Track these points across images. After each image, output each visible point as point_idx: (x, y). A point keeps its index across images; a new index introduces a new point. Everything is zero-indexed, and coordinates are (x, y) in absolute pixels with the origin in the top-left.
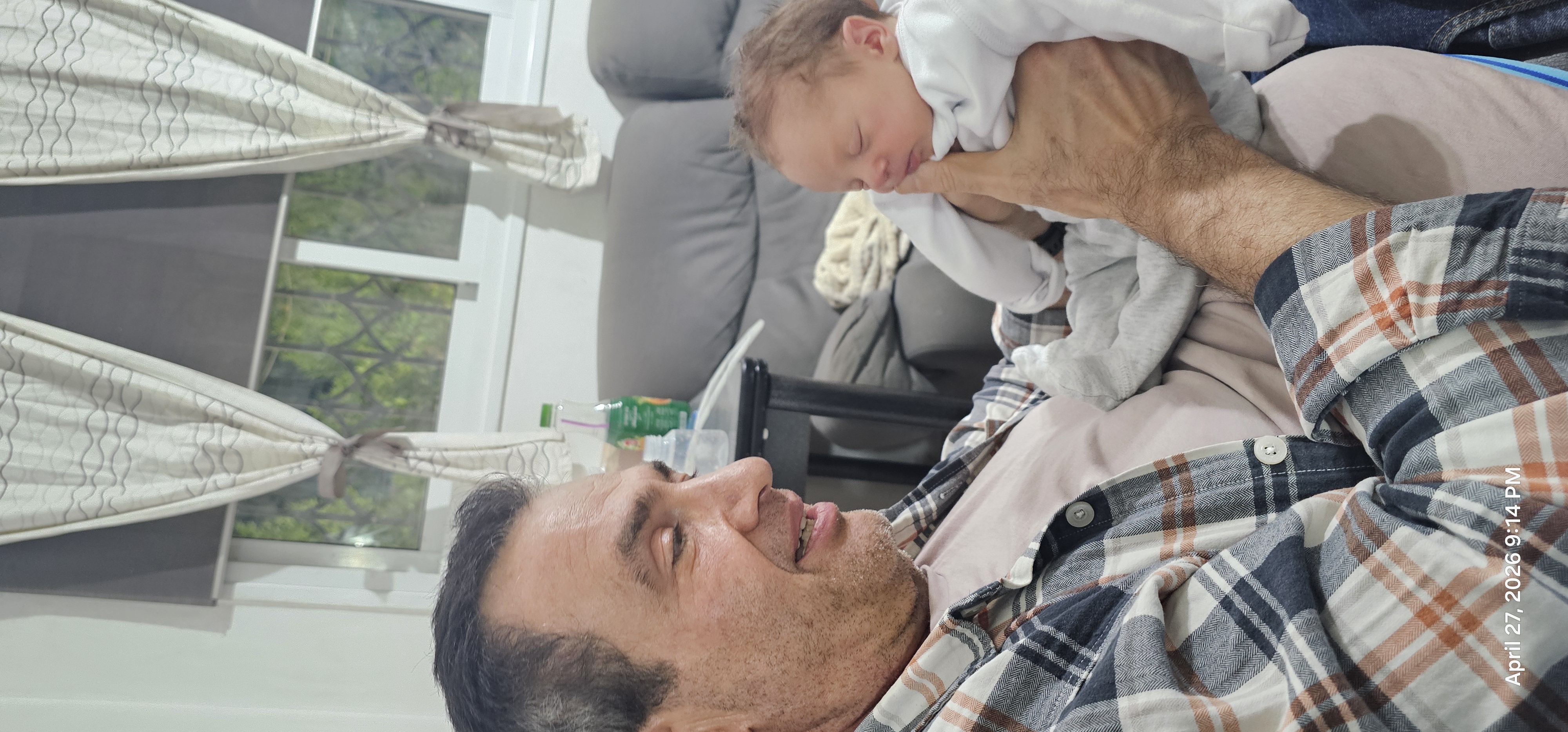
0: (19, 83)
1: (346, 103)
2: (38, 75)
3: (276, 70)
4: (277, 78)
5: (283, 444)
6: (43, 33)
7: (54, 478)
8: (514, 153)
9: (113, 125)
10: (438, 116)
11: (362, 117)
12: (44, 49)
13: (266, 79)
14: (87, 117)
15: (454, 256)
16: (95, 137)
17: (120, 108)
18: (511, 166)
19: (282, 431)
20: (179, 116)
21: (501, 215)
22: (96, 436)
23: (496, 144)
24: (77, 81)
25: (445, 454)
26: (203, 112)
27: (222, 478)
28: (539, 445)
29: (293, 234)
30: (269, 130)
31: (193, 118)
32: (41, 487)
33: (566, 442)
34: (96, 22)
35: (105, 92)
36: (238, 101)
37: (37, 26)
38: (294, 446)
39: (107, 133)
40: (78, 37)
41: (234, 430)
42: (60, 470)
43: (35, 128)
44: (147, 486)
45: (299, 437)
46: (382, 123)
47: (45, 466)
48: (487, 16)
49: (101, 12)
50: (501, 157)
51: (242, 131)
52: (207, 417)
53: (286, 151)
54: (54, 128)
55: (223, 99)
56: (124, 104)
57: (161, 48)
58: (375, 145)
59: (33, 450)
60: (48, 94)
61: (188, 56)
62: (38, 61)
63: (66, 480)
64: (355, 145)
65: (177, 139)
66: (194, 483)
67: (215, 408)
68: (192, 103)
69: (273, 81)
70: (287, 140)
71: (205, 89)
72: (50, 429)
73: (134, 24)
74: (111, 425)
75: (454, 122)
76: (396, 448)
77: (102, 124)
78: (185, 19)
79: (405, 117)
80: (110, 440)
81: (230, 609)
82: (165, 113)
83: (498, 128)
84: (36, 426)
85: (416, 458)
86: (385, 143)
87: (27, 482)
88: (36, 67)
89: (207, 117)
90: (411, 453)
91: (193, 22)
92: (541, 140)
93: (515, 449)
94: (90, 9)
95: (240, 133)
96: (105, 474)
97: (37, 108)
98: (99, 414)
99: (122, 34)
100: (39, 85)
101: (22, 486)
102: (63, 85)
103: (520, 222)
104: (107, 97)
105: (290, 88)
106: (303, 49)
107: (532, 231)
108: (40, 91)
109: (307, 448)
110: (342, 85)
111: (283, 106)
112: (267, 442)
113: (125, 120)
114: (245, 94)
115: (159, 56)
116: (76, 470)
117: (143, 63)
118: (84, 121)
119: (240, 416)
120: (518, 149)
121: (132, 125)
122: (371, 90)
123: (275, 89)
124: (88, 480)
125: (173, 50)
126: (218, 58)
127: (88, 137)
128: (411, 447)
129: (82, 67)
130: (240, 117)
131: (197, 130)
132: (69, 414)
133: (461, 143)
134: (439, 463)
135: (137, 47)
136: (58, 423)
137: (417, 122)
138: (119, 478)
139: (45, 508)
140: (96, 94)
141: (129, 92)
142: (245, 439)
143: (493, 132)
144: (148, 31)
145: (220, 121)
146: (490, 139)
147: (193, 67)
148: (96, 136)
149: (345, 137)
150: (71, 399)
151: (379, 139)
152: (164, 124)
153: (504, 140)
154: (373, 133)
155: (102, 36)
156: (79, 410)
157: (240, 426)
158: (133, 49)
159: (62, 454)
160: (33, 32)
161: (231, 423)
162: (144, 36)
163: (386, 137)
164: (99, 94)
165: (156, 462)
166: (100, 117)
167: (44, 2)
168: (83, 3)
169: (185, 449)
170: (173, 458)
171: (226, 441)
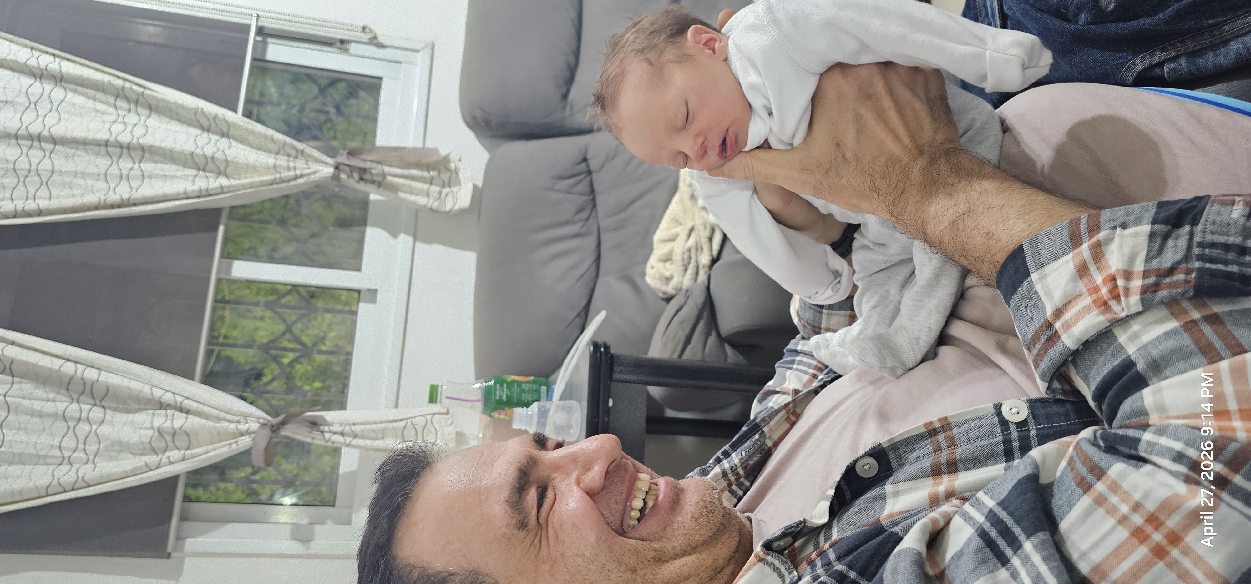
0: (9, 144)
1: (270, 152)
2: (24, 138)
3: (213, 126)
4: (215, 133)
5: (224, 425)
6: (27, 104)
7: (38, 459)
8: (403, 185)
9: (84, 175)
10: (342, 159)
11: (282, 161)
12: (29, 117)
13: (205, 134)
14: (63, 169)
15: (358, 268)
16: (70, 185)
17: (90, 161)
18: (401, 195)
19: (222, 414)
20: (137, 165)
21: (394, 234)
22: (72, 424)
23: (389, 178)
24: (54, 141)
25: (353, 428)
26: (155, 162)
27: (174, 454)
28: (429, 417)
29: (228, 256)
30: (208, 174)
31: (148, 167)
32: (28, 467)
33: (450, 415)
34: (70, 95)
35: (77, 149)
36: (183, 153)
37: (23, 100)
38: (232, 426)
39: (79, 181)
40: (55, 107)
41: (184, 415)
42: (42, 453)
43: (22, 179)
44: (114, 463)
45: (237, 418)
46: (298, 165)
47: (31, 450)
48: (380, 78)
49: (73, 87)
50: (394, 189)
51: (186, 176)
52: (162, 405)
53: (222, 190)
54: (37, 179)
55: (171, 151)
56: (93, 158)
57: (121, 113)
58: (293, 183)
59: (22, 437)
60: (32, 152)
61: (143, 118)
62: (24, 127)
63: (48, 460)
64: (277, 183)
65: (135, 184)
66: (152, 459)
67: (168, 398)
68: (147, 155)
69: (212, 136)
70: (223, 181)
71: (157, 144)
72: (36, 420)
73: (100, 95)
74: (84, 415)
75: (355, 162)
76: (314, 424)
77: (75, 174)
78: (140, 90)
79: (316, 160)
80: (84, 428)
81: (182, 560)
82: (125, 164)
83: (390, 166)
84: (23, 418)
85: (330, 432)
86: (301, 181)
87: (16, 463)
88: (22, 132)
89: (159, 166)
90: (326, 428)
91: (147, 91)
92: (425, 174)
93: (409, 421)
94: (64, 85)
95: (186, 177)
96: (79, 455)
97: (23, 164)
98: (75, 406)
99: (91, 103)
100: (24, 146)
101: (12, 467)
102: (44, 145)
103: (410, 239)
104: (79, 153)
105: (225, 140)
106: (235, 110)
107: (419, 245)
108: (25, 150)
109: (242, 427)
110: (266, 137)
111: (220, 155)
112: (210, 423)
113: (94, 170)
114: (189, 147)
115: (120, 119)
116: (57, 453)
117: (107, 125)
118: (60, 171)
119: (188, 404)
120: (407, 182)
121: (99, 174)
122: (289, 140)
123: (213, 142)
124: (66, 460)
125: (130, 114)
126: (167, 119)
127: (64, 185)
128: (327, 424)
129: (59, 130)
130: (185, 165)
131: (151, 177)
132: (50, 407)
133: (361, 179)
134: (348, 435)
135: (103, 113)
136: (41, 415)
137: (326, 163)
138: (91, 458)
139: (31, 485)
140: (70, 151)
141: (96, 148)
142: (193, 421)
143: (387, 169)
144: (111, 100)
145: (169, 169)
146: (384, 175)
147: (147, 127)
148: (70, 183)
149: (270, 177)
150: (52, 395)
151: (296, 178)
152: (125, 172)
153: (395, 176)
154: (291, 173)
155: (74, 105)
156: (58, 404)
157: (188, 412)
158: (99, 115)
159: (44, 440)
160: (19, 104)
161: (181, 410)
162: (108, 104)
163: (302, 176)
164: (73, 151)
165: (120, 443)
166: (74, 169)
167: (26, 81)
168: (59, 79)
169: (144, 432)
170: (135, 439)
171: (177, 424)
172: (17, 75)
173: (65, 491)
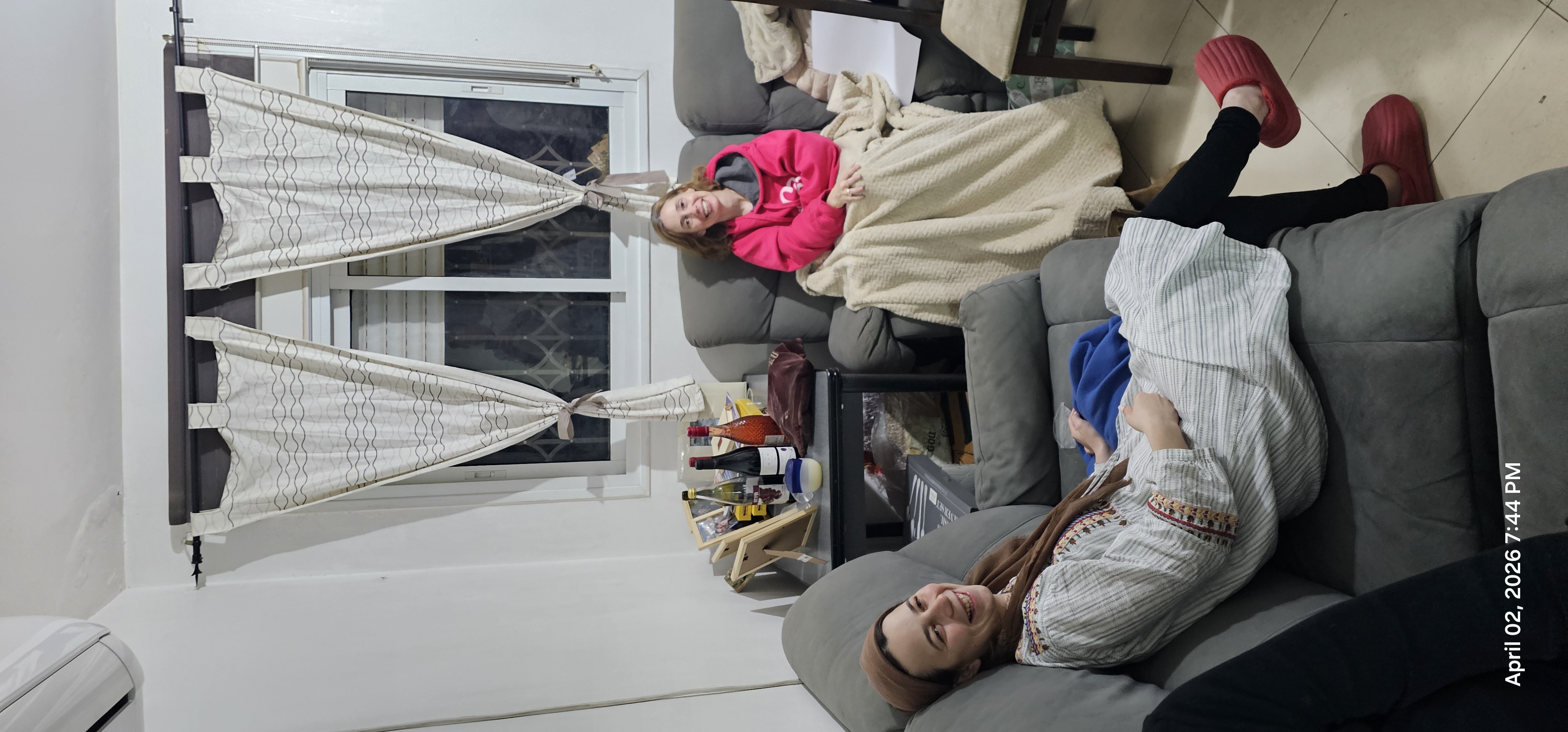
0: (332, 194)
1: (532, 181)
2: (344, 187)
3: (486, 163)
4: (488, 170)
5: (533, 411)
6: (339, 157)
7: (404, 443)
9: (393, 214)
10: (591, 186)
11: (547, 191)
12: (344, 168)
13: (481, 171)
14: (377, 210)
15: (607, 276)
16: (385, 224)
17: (397, 202)
19: (530, 402)
20: (432, 203)
22: (420, 416)
24: (368, 188)
26: (446, 198)
27: (496, 433)
28: (682, 389)
30: (487, 205)
31: (440, 202)
32: (397, 450)
33: (697, 384)
34: (371, 146)
35: (386, 193)
36: (468, 188)
37: (335, 153)
38: (538, 410)
39: (390, 219)
40: (361, 158)
41: (503, 404)
42: (405, 439)
43: (348, 222)
44: (456, 443)
45: (541, 404)
46: (559, 194)
47: (396, 438)
48: (608, 108)
49: (373, 138)
52: (484, 398)
53: (504, 220)
54: (359, 220)
55: (459, 189)
56: (398, 199)
57: (413, 157)
58: (555, 209)
59: (387, 428)
60: (351, 199)
61: (431, 161)
62: (343, 179)
63: (410, 444)
64: (546, 211)
65: (433, 219)
66: (486, 438)
67: (488, 392)
68: (440, 192)
69: (487, 172)
71: (447, 184)
72: (395, 415)
73: (394, 143)
74: (428, 408)
75: (601, 189)
76: (598, 403)
77: (387, 214)
78: (429, 138)
79: (570, 188)
80: (429, 418)
82: (423, 202)
84: (386, 414)
85: (611, 408)
86: (561, 207)
87: (387, 448)
88: (343, 183)
89: (449, 201)
90: (608, 406)
91: (434, 140)
93: (668, 394)
94: (364, 136)
95: (470, 209)
96: (430, 438)
97: (346, 209)
98: (420, 402)
99: (387, 151)
100: (346, 194)
101: (386, 450)
102: (360, 192)
103: (647, 242)
104: (387, 196)
105: (498, 175)
108: (347, 198)
109: (547, 411)
111: (497, 189)
112: (523, 410)
113: (401, 209)
114: (472, 185)
115: (413, 163)
116: (414, 437)
117: (405, 170)
118: (376, 213)
119: (504, 396)
121: (405, 212)
122: (549, 172)
123: (488, 177)
124: (422, 442)
125: (420, 158)
126: (449, 161)
127: (381, 224)
129: (370, 179)
130: (469, 199)
131: (444, 211)
132: (403, 405)
133: (605, 203)
134: (625, 409)
135: (398, 158)
136: (398, 411)
137: (578, 191)
138: (439, 440)
139: (404, 463)
140: (379, 194)
141: (401, 191)
142: (510, 408)
143: (627, 193)
144: (403, 147)
145: (457, 202)
147: (436, 168)
148: (385, 222)
149: (539, 206)
150: (402, 396)
151: (558, 205)
152: (424, 209)
154: (554, 202)
155: (375, 154)
156: (408, 402)
157: (504, 402)
158: (396, 160)
159: (404, 429)
160: (333, 158)
161: (499, 401)
162: (401, 150)
163: (562, 203)
164: (382, 195)
165: (459, 428)
166: (386, 210)
167: (335, 135)
168: (360, 133)
169: (474, 419)
170: (469, 424)
171: (499, 412)
172: (325, 131)
173: (428, 466)
